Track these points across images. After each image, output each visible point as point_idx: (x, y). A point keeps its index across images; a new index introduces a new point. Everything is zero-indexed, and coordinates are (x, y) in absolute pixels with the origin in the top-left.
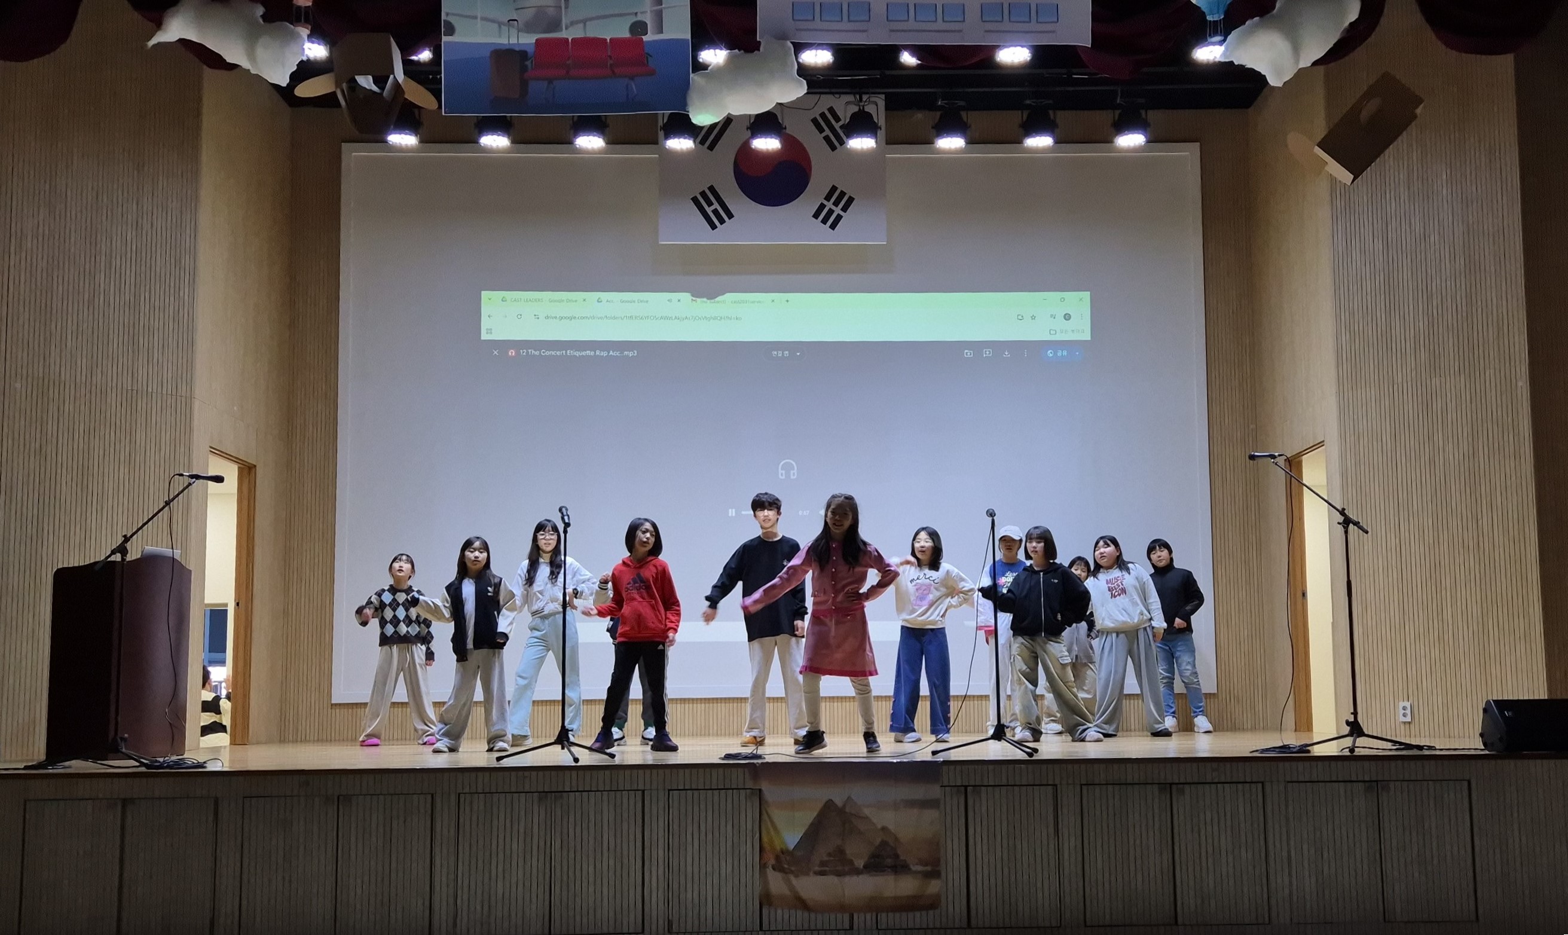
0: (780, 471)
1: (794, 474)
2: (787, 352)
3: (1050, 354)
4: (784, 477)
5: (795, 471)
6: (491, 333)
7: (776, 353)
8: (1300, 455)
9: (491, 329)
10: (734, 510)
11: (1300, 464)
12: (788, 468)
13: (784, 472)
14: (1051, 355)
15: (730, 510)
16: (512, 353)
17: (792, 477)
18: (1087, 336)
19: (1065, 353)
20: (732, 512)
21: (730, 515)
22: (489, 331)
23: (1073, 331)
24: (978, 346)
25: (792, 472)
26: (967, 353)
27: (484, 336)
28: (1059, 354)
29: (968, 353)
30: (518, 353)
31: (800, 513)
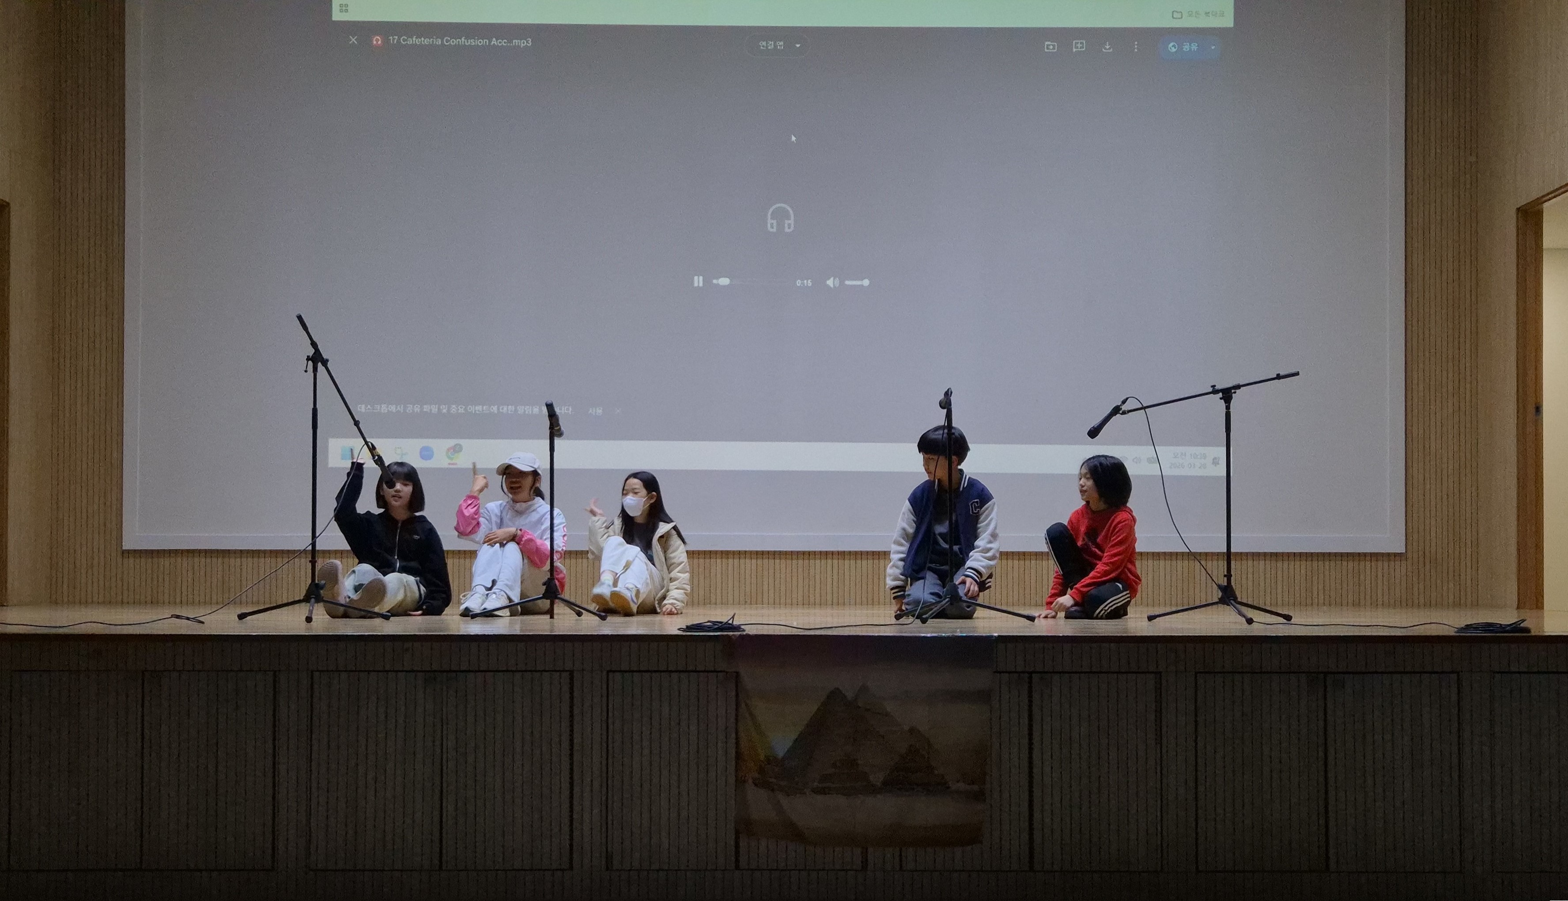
0: (769, 221)
1: (789, 225)
2: (781, 43)
3: (1172, 47)
4: (774, 230)
5: (792, 222)
6: (347, 11)
7: (764, 43)
8: (1540, 201)
9: (347, 5)
10: (701, 278)
11: (1539, 215)
12: (781, 215)
13: (775, 222)
14: (1174, 50)
15: (696, 278)
16: (377, 40)
17: (787, 230)
18: (1228, 21)
19: (1194, 47)
20: (698, 281)
21: (696, 285)
22: (344, 8)
23: (1207, 14)
24: (1064, 35)
25: (787, 222)
26: (1047, 45)
27: (337, 16)
28: (1186, 48)
29: (1050, 46)
30: (386, 41)
31: (799, 283)
